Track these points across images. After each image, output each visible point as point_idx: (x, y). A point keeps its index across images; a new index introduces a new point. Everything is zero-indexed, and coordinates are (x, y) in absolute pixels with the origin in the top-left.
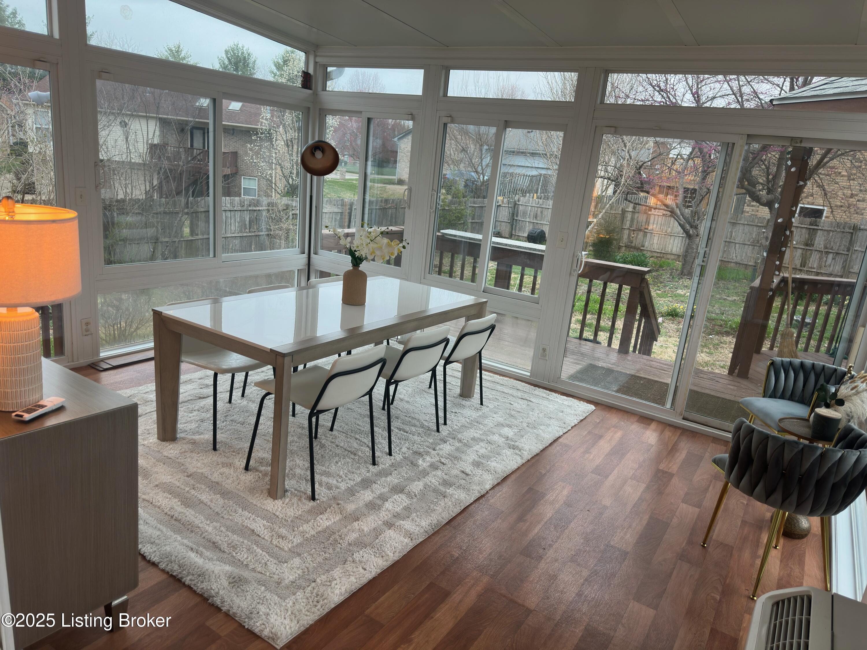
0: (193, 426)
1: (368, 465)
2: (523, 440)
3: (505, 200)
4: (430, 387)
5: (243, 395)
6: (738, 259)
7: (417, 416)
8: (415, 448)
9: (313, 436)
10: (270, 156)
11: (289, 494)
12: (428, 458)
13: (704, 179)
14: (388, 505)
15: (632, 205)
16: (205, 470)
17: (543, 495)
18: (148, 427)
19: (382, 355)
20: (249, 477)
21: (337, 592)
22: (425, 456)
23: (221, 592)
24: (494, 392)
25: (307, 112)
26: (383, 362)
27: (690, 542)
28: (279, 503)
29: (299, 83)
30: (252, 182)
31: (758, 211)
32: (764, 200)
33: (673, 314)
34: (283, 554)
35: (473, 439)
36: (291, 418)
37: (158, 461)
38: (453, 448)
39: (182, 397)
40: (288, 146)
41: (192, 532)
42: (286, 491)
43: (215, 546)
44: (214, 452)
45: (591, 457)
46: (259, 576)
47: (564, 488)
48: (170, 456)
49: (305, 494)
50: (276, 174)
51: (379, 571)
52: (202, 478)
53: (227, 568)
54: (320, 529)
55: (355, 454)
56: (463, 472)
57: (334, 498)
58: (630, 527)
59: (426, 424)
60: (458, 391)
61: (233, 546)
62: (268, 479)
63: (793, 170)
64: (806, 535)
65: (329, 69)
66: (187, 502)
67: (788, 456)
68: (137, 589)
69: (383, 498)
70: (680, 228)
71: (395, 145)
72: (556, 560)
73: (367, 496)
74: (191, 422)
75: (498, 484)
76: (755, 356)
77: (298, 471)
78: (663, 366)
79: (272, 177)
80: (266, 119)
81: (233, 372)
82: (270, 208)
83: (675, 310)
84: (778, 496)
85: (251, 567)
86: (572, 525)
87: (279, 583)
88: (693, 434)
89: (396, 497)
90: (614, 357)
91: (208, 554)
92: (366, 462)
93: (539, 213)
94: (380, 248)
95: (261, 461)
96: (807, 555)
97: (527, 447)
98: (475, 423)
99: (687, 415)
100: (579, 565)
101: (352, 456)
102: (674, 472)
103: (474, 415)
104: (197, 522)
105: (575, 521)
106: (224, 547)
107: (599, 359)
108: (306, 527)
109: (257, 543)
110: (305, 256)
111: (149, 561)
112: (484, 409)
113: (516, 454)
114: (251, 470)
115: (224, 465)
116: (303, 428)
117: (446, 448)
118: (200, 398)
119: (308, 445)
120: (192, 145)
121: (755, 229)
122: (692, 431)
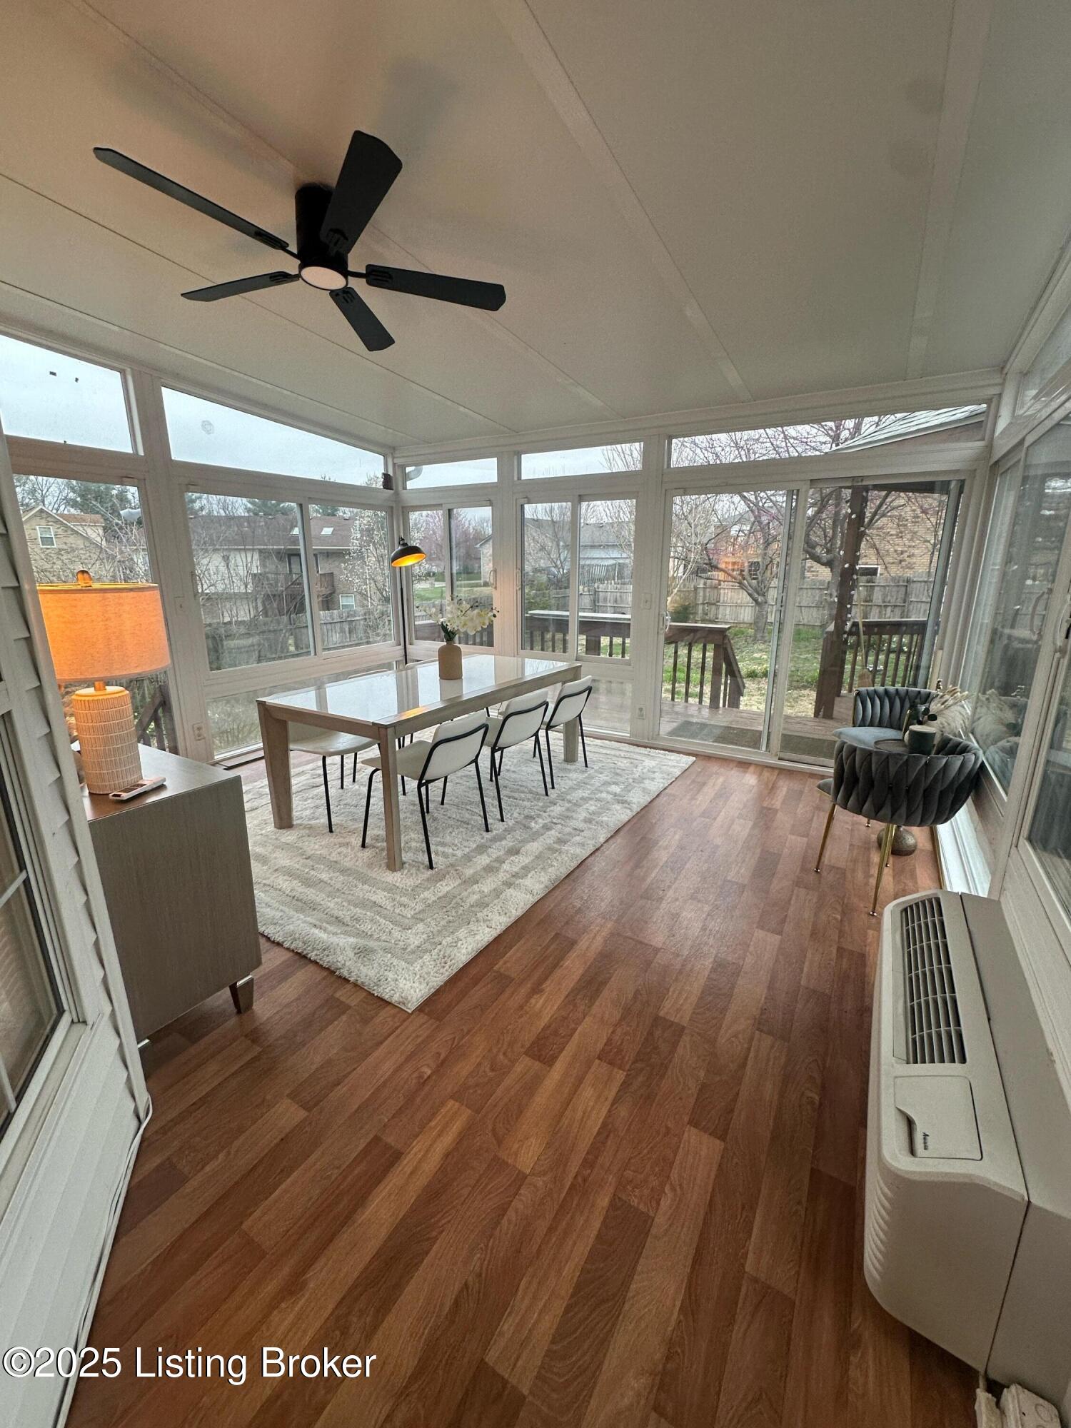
0: (308, 812)
1: (482, 832)
2: (631, 794)
3: (586, 589)
4: (534, 756)
5: (354, 781)
6: (805, 621)
7: (524, 784)
8: (526, 812)
9: (424, 810)
10: (363, 573)
11: (407, 865)
12: (540, 821)
13: (766, 548)
14: (506, 866)
15: (702, 581)
16: (324, 852)
17: (657, 842)
18: (265, 818)
19: (483, 721)
20: (367, 853)
21: (464, 951)
22: (537, 819)
23: (347, 964)
24: (597, 755)
25: (391, 511)
26: (486, 727)
27: (803, 869)
28: (398, 875)
29: (380, 485)
30: (350, 599)
31: (817, 576)
32: (825, 560)
33: (752, 675)
34: (407, 921)
35: (582, 798)
36: (401, 797)
37: (277, 847)
38: (564, 809)
39: (294, 789)
40: (379, 561)
41: (314, 909)
42: (403, 863)
43: (339, 920)
44: (330, 834)
45: (698, 802)
46: (384, 944)
47: (675, 833)
48: (288, 842)
49: (423, 864)
50: (370, 588)
51: (504, 928)
52: (322, 859)
53: (352, 940)
54: (440, 894)
55: (468, 824)
56: (576, 829)
57: (452, 865)
58: (744, 861)
59: (534, 789)
60: (562, 757)
61: (356, 919)
62: (385, 853)
63: (853, 516)
64: (914, 851)
65: (408, 469)
66: (308, 882)
67: (893, 769)
68: (261, 968)
69: (500, 861)
70: (748, 597)
71: (478, 552)
72: (677, 899)
73: (483, 860)
74: (306, 809)
75: (612, 837)
76: (837, 700)
77: (413, 844)
78: (754, 716)
79: (367, 591)
80: (357, 539)
81: (342, 754)
82: (367, 617)
83: (754, 672)
84: (886, 811)
85: (376, 936)
86: (688, 866)
87: (405, 949)
88: (790, 773)
89: (513, 858)
90: (706, 712)
91: (330, 928)
92: (479, 829)
93: (618, 598)
94: (472, 620)
95: (377, 838)
96: (917, 870)
97: (635, 800)
98: (581, 784)
99: (782, 755)
100: (699, 901)
101: (465, 826)
102: (778, 807)
103: (581, 777)
104: (318, 900)
105: (690, 861)
106: (347, 920)
107: (692, 716)
108: (426, 894)
109: (379, 913)
110: (402, 647)
111: (273, 942)
112: (590, 771)
113: (626, 808)
114: (368, 847)
115: (341, 845)
116: (414, 805)
117: (557, 810)
118: (313, 787)
119: (421, 819)
120: (290, 571)
121: (817, 591)
122: (789, 770)
